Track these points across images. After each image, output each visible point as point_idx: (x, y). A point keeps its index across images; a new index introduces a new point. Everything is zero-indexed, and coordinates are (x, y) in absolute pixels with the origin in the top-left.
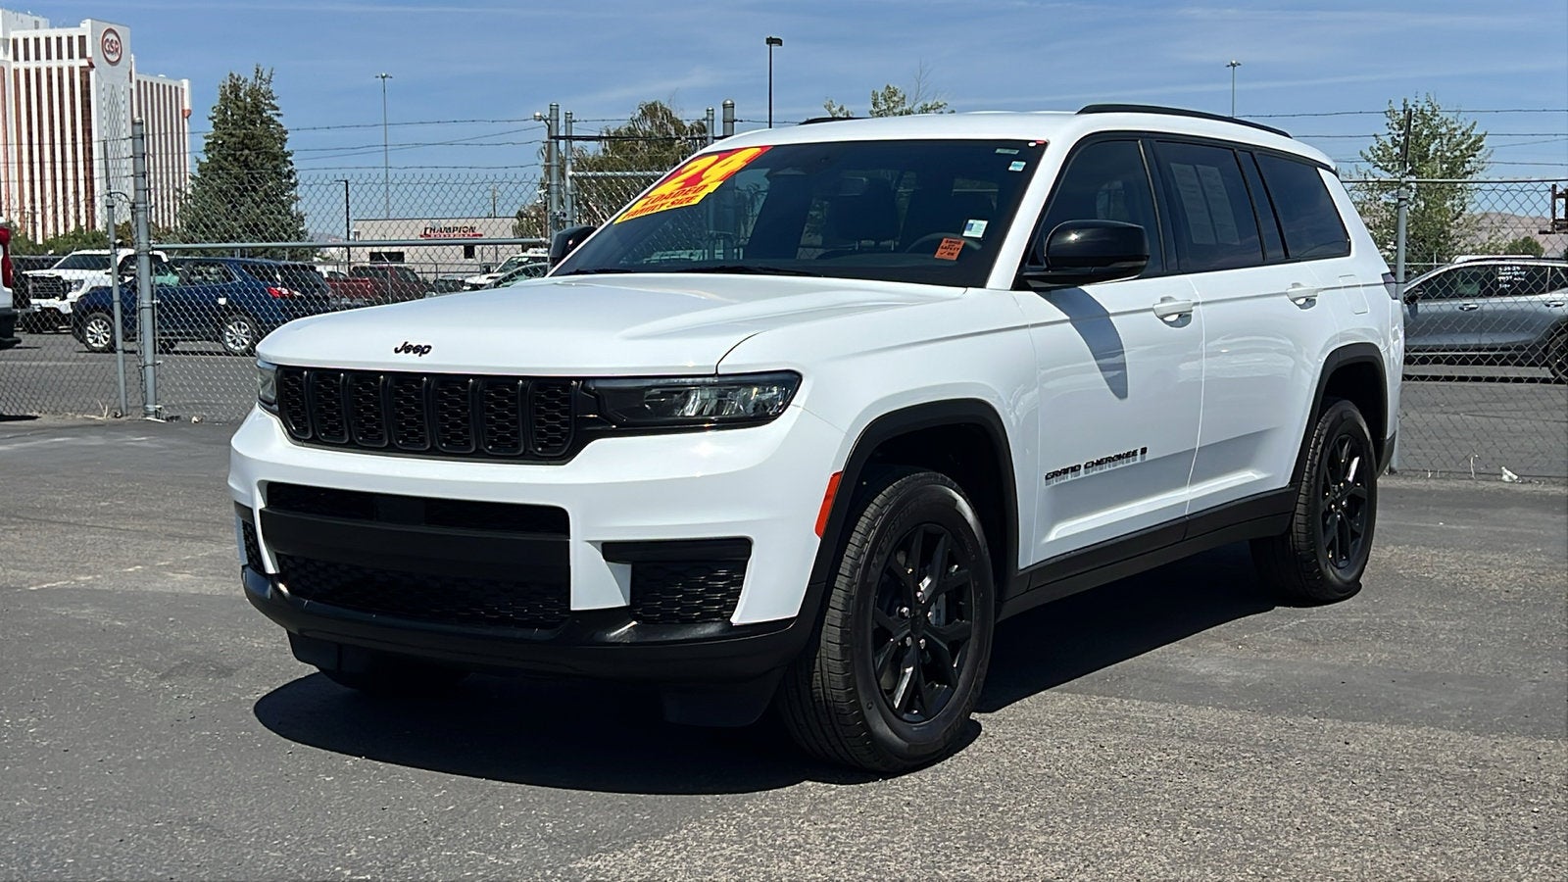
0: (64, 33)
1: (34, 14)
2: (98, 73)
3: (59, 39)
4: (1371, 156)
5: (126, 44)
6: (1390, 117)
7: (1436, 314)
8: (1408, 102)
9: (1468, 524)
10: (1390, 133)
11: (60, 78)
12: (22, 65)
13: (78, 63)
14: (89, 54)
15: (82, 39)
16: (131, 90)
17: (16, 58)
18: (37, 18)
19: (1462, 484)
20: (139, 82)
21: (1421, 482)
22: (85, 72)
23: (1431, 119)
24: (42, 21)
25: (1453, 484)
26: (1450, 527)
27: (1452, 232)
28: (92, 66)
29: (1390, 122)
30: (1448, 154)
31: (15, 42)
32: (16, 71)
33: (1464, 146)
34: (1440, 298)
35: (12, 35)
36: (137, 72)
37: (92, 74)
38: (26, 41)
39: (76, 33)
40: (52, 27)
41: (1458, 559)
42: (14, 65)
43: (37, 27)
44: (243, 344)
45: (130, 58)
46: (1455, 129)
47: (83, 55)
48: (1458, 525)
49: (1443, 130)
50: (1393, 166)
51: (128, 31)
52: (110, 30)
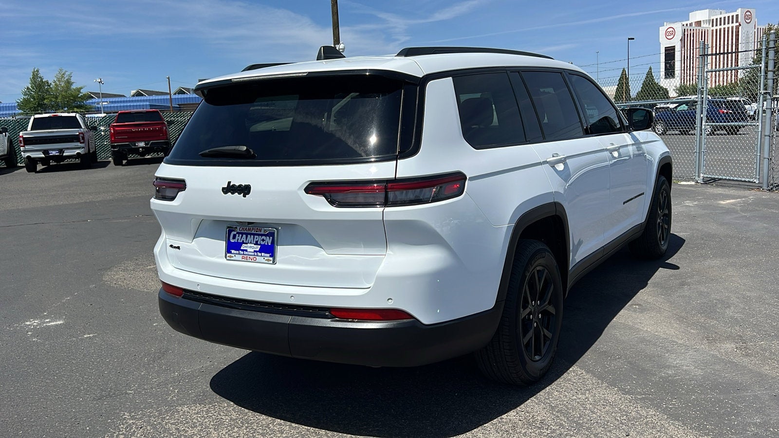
0: (731, 14)
1: (720, 9)
2: (742, 28)
3: (729, 17)
5: (753, 15)
11: (728, 31)
12: (715, 28)
13: (735, 24)
14: (739, 21)
15: (737, 16)
16: (755, 32)
17: (713, 26)
18: (721, 11)
20: (758, 29)
22: (737, 28)
24: (723, 12)
28: (740, 25)
31: (713, 20)
32: (713, 30)
35: (712, 18)
36: (758, 25)
37: (740, 28)
38: (717, 19)
39: (735, 14)
40: (726, 13)
42: (712, 28)
43: (721, 14)
44: (708, 131)
45: (755, 20)
47: (737, 21)
51: (754, 10)
52: (748, 11)
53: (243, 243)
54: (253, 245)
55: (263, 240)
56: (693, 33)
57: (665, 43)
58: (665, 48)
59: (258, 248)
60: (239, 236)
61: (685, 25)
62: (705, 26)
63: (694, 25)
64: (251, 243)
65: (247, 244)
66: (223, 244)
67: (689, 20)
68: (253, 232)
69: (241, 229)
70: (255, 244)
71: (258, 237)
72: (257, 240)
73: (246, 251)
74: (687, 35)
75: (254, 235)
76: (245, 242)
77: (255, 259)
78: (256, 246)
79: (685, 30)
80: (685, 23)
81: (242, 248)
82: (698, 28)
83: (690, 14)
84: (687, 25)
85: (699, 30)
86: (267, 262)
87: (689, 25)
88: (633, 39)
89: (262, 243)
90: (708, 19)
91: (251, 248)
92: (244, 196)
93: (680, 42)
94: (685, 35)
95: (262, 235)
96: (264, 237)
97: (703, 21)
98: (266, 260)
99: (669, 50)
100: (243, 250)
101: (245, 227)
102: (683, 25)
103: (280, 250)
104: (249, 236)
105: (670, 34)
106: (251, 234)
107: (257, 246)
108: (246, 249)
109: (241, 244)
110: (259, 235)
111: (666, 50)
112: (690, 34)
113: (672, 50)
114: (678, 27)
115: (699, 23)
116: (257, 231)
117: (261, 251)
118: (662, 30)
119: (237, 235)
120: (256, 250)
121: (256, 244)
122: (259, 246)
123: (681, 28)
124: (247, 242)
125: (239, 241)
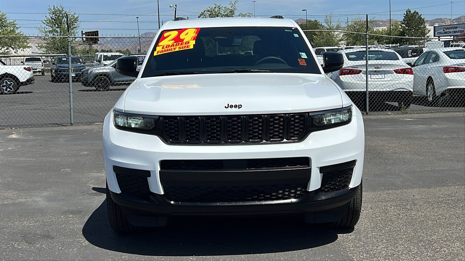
4: (45, 22)
6: (50, 11)
8: (55, 6)
10: (50, 15)
23: (62, 12)
29: (50, 12)
33: (72, 20)
46: (69, 15)
49: (66, 15)
50: (52, 25)
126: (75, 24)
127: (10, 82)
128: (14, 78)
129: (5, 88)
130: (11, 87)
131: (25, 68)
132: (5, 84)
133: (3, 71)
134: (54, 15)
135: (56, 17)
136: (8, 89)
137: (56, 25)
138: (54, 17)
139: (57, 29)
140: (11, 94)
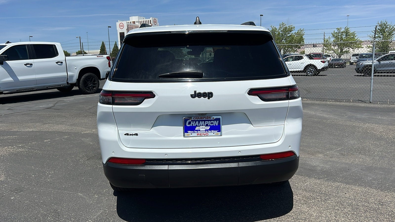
0: (148, 20)
1: (143, 17)
3: (147, 21)
7: (383, 64)
8: (382, 21)
9: (386, 117)
14: (152, 23)
15: (150, 21)
19: (386, 106)
21: (377, 105)
23: (386, 25)
24: (144, 18)
25: (384, 106)
26: (381, 118)
27: (389, 46)
30: (389, 31)
31: (140, 21)
33: (392, 30)
34: (384, 60)
35: (140, 20)
38: (142, 21)
40: (146, 19)
41: (383, 127)
43: (143, 19)
45: (158, 23)
46: (391, 26)
47: (151, 23)
48: (384, 117)
49: (388, 26)
50: (378, 34)
51: (157, 19)
52: (155, 19)
53: (197, 126)
54: (204, 127)
55: (212, 123)
56: (132, 27)
57: (119, 31)
58: (120, 33)
59: (208, 128)
60: (193, 122)
61: (128, 23)
62: (137, 24)
63: (132, 23)
64: (202, 125)
65: (200, 126)
66: (181, 129)
67: (129, 20)
68: (204, 119)
69: (195, 118)
70: (205, 126)
71: (208, 122)
72: (207, 123)
73: (199, 130)
74: (129, 27)
75: (205, 121)
76: (198, 125)
77: (207, 134)
78: (206, 127)
79: (128, 25)
80: (128, 22)
81: (196, 129)
82: (134, 25)
83: (130, 17)
84: (129, 22)
85: (135, 25)
86: (216, 135)
87: (130, 23)
88: (111, 27)
89: (211, 125)
90: (138, 21)
91: (202, 128)
92: (209, 98)
93: (126, 30)
94: (128, 27)
95: (211, 120)
96: (213, 122)
97: (136, 21)
98: (215, 134)
99: (122, 34)
100: (197, 130)
101: (198, 117)
102: (127, 23)
103: (223, 127)
104: (201, 122)
105: (122, 26)
106: (202, 121)
107: (208, 127)
108: (199, 129)
109: (195, 127)
110: (208, 121)
111: (120, 34)
112: (131, 27)
113: (123, 34)
114: (125, 23)
115: (134, 22)
116: (207, 119)
117: (210, 129)
118: (118, 24)
119: (192, 122)
120: (206, 129)
121: (207, 125)
122: (209, 127)
123: (126, 24)
124: (199, 125)
125: (193, 125)
126: (393, 32)
127: (312, 69)
128: (314, 67)
129: (309, 72)
130: (312, 72)
131: (321, 61)
132: (309, 70)
133: (307, 63)
134: (380, 27)
135: (382, 28)
136: (311, 73)
137: (381, 33)
138: (380, 29)
139: (381, 36)
140: (312, 76)
